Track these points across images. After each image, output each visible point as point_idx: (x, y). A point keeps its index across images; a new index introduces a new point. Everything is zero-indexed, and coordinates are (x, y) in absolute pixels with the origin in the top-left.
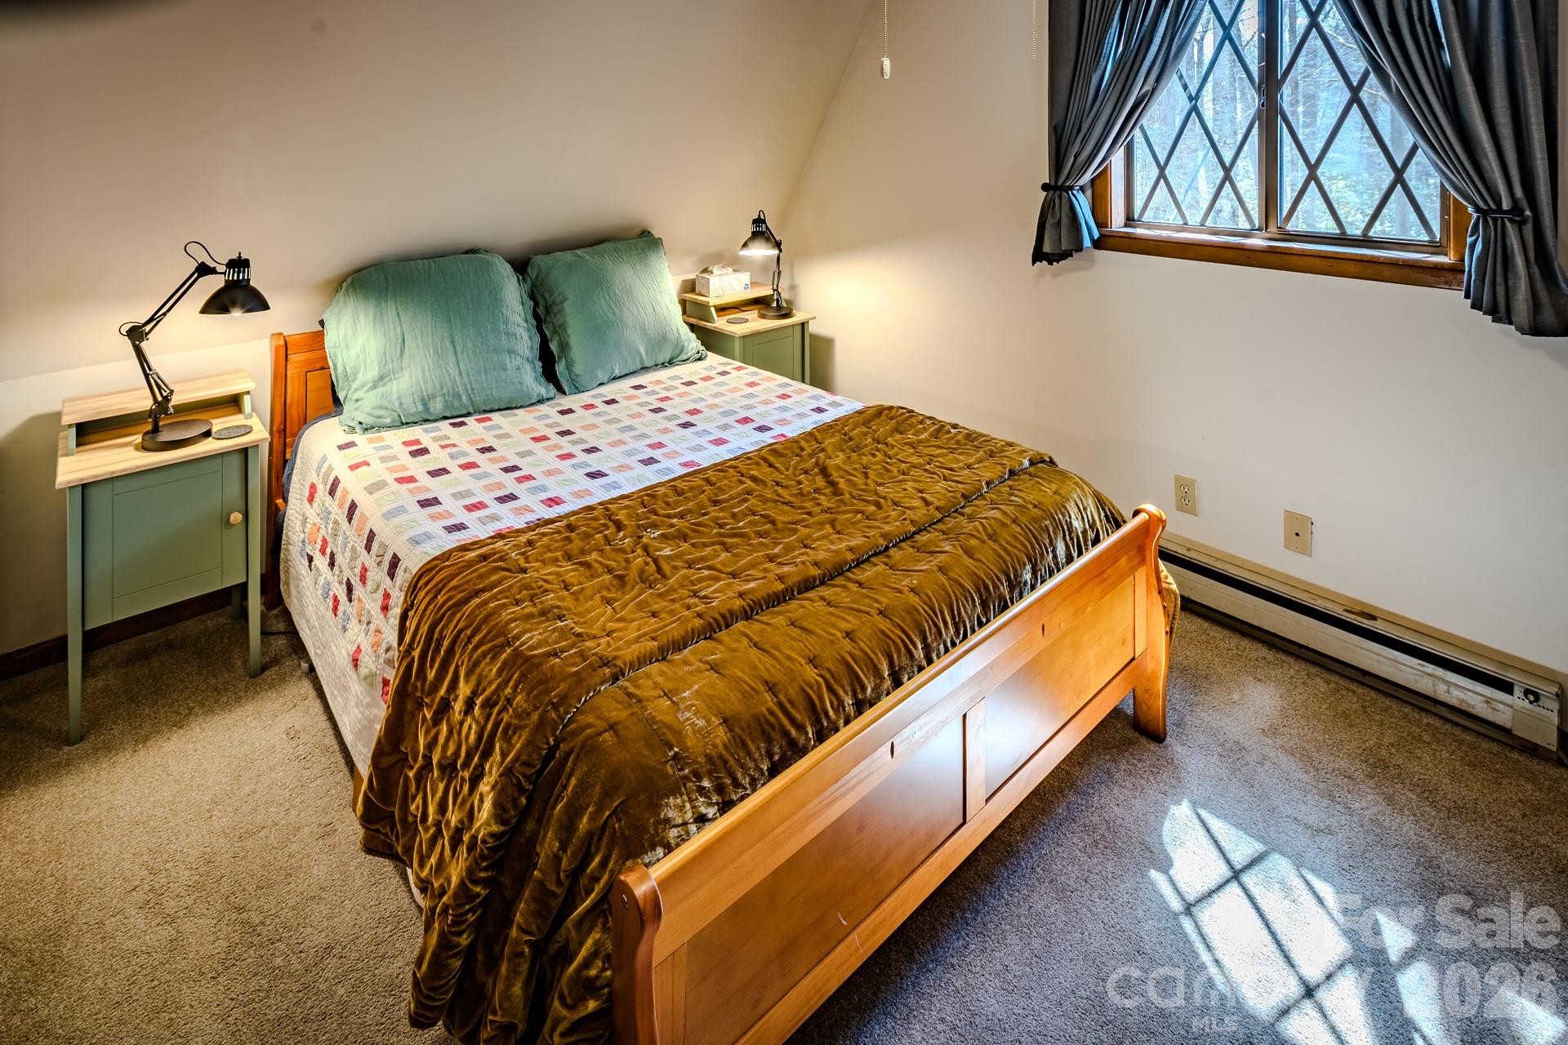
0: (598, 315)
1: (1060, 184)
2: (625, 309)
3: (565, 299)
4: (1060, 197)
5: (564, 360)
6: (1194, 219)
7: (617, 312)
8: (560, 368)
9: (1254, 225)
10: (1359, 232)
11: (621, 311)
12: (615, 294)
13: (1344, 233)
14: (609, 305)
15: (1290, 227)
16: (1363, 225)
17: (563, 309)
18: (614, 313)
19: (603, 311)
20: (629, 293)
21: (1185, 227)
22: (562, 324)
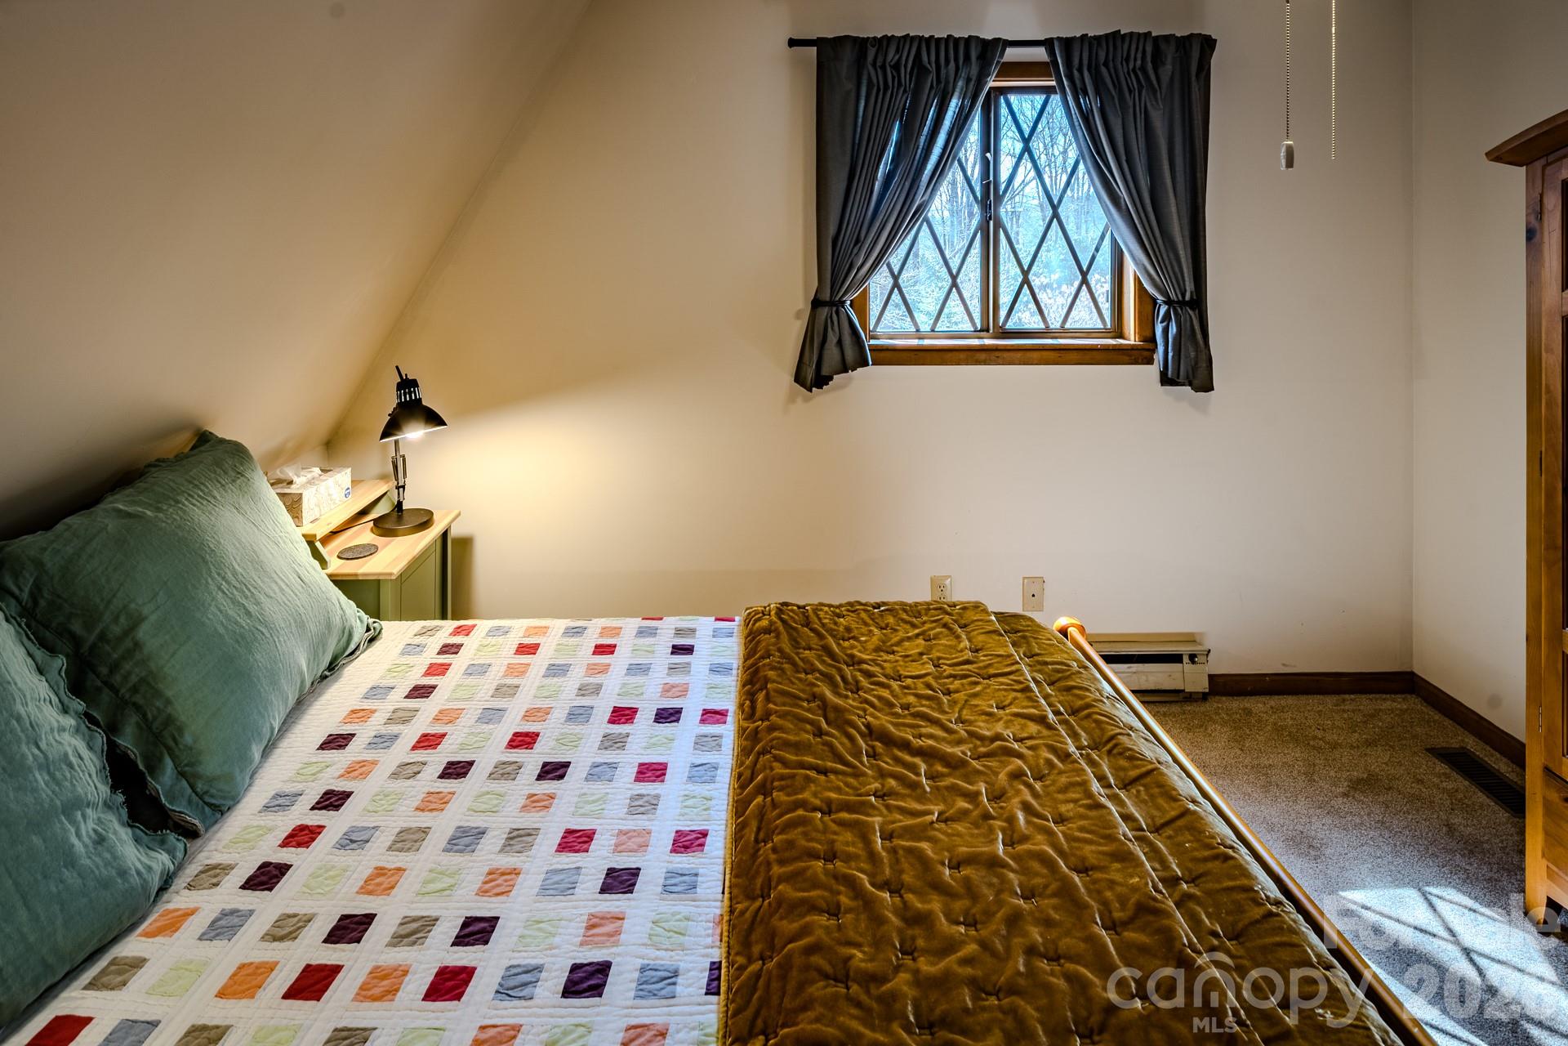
0: (221, 630)
1: (837, 299)
2: (263, 598)
3: (137, 621)
4: (837, 313)
5: (169, 763)
6: (925, 327)
7: (252, 608)
8: (164, 783)
9: (976, 328)
10: (1058, 325)
11: (258, 603)
12: (235, 574)
13: (1047, 327)
14: (234, 601)
15: (1010, 325)
16: (1061, 320)
17: (137, 645)
18: (248, 613)
19: (227, 616)
20: (257, 563)
21: (919, 334)
22: (143, 680)
